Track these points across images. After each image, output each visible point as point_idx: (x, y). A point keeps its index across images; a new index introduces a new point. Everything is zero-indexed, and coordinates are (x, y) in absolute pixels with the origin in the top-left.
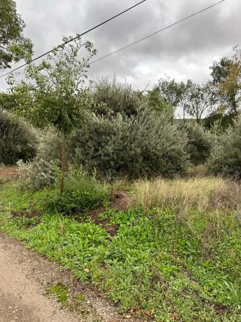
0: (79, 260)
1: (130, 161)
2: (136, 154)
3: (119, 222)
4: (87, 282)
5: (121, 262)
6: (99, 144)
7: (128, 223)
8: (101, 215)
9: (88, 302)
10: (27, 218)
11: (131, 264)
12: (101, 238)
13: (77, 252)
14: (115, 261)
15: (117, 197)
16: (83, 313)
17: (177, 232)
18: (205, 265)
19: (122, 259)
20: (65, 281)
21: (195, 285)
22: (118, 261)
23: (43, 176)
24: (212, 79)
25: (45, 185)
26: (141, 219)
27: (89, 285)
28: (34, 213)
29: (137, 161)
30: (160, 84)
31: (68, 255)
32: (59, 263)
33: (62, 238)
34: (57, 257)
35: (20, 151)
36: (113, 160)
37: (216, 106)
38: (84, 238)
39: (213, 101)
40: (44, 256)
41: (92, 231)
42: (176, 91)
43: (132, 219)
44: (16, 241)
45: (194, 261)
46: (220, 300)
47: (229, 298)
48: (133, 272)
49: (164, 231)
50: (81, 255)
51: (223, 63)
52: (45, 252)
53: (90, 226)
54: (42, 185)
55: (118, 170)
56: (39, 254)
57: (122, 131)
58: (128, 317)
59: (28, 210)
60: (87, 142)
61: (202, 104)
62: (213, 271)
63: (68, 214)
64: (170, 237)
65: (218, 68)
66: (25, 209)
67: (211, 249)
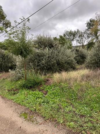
0: (32, 104)
1: (52, 66)
2: (54, 63)
3: (48, 90)
4: (34, 111)
5: (47, 104)
6: (40, 60)
7: (51, 90)
8: (41, 88)
9: (35, 118)
10: (14, 92)
11: (51, 104)
12: (41, 96)
13: (31, 102)
14: (45, 103)
15: (47, 80)
16: (32, 121)
17: (69, 91)
18: (79, 102)
19: (48, 103)
20: (27, 112)
21: (74, 109)
22: (46, 103)
23: (19, 75)
24: (87, 28)
25: (20, 78)
26: (56, 88)
27: (35, 112)
28: (17, 89)
29: (55, 66)
30: (65, 32)
31: (28, 103)
32: (25, 106)
33: (26, 97)
34: (24, 104)
35: (10, 66)
36: (45, 66)
37: (90, 39)
38: (35, 97)
39: (88, 37)
40: (20, 104)
41: (38, 94)
42: (73, 34)
43: (53, 88)
44: (9, 100)
45: (75, 101)
46: (82, 114)
47: (85, 112)
48: (52, 107)
49: (64, 91)
50: (33, 103)
51: (91, 21)
52: (20, 103)
53: (37, 92)
54: (19, 79)
55: (48, 70)
56: (18, 104)
57: (48, 54)
58: (48, 121)
59: (14, 89)
60: (35, 60)
61: (84, 39)
62: (81, 104)
63: (29, 88)
64: (66, 93)
65: (89, 23)
66: (13, 88)
67: (81, 96)
